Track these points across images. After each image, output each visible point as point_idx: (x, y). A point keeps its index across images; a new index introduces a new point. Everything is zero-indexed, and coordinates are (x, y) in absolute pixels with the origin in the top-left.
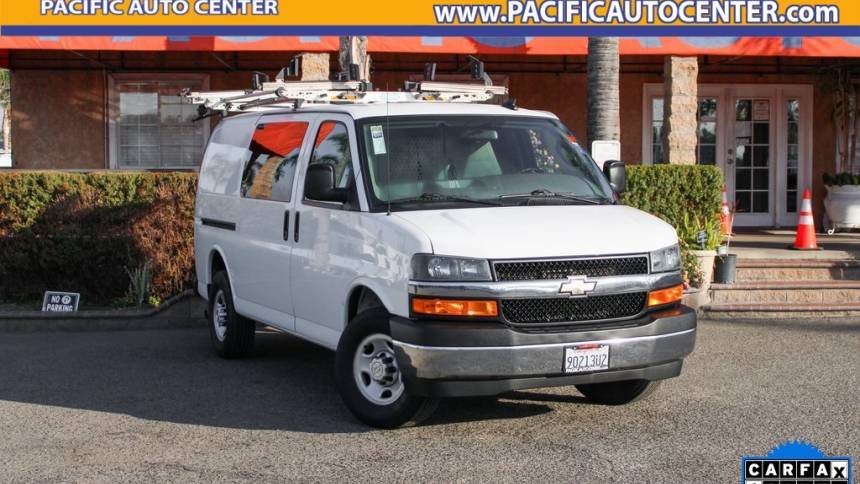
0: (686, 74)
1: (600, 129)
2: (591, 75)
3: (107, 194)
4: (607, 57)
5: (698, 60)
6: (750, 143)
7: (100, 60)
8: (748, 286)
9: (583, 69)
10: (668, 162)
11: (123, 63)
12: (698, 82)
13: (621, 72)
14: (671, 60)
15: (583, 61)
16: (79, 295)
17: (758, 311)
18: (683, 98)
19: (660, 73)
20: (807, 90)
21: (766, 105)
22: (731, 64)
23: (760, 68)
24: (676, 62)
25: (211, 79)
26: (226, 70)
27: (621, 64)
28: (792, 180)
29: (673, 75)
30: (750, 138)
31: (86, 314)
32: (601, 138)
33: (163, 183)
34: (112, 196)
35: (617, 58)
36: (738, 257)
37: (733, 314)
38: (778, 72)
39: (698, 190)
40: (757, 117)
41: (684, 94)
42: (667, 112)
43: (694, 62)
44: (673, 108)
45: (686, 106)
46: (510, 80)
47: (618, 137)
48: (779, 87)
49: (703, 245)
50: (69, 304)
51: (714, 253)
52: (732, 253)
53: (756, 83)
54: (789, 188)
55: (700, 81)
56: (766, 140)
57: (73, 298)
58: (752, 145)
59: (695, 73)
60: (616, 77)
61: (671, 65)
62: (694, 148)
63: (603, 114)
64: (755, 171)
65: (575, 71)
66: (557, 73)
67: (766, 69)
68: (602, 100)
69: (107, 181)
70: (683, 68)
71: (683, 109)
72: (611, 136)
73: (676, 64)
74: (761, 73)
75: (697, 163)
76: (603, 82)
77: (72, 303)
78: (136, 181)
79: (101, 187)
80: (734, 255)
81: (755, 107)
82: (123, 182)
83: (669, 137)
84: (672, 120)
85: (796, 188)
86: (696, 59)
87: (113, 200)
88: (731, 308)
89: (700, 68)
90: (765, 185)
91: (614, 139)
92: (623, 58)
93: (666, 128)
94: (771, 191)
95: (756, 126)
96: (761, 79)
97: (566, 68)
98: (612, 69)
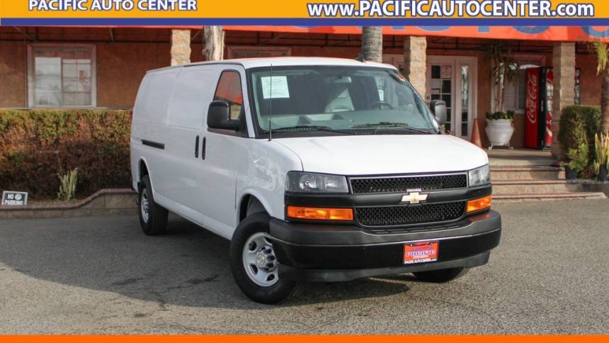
0: (419, 47)
2: (365, 47)
3: (44, 125)
4: (376, 35)
5: (427, 39)
6: (440, 92)
11: (37, 36)
12: (426, 53)
14: (409, 39)
16: (27, 194)
18: (418, 63)
20: (473, 60)
21: (449, 69)
23: (446, 46)
24: (413, 40)
25: (97, 47)
26: (107, 42)
28: (465, 116)
29: (411, 48)
30: (440, 89)
33: (82, 117)
34: (48, 126)
35: (382, 36)
38: (457, 48)
40: (444, 76)
41: (418, 61)
43: (424, 40)
44: (411, 69)
45: (419, 68)
48: (457, 58)
53: (444, 55)
54: (463, 120)
55: (428, 54)
56: (449, 91)
58: (441, 94)
59: (425, 47)
60: (381, 48)
61: (410, 42)
67: (451, 46)
69: (44, 116)
70: (417, 44)
71: (417, 70)
73: (413, 41)
74: (446, 49)
76: (373, 52)
78: (65, 116)
79: (40, 119)
81: (443, 70)
82: (55, 116)
84: (411, 77)
85: (467, 120)
86: (425, 38)
87: (48, 129)
90: (449, 118)
92: (384, 36)
94: (452, 123)
95: (444, 82)
96: (446, 53)
97: (326, 43)
98: (379, 43)
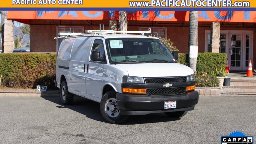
0: (217, 27)
1: (192, 42)
2: (190, 27)
4: (194, 22)
6: (235, 47)
7: (54, 22)
8: (234, 87)
9: (188, 25)
10: (211, 52)
11: (60, 23)
12: (220, 29)
13: (198, 26)
14: (212, 23)
15: (188, 23)
16: (47, 87)
17: (236, 94)
19: (210, 27)
20: (251, 32)
21: (240, 36)
22: (230, 25)
23: (238, 26)
24: (214, 24)
25: (84, 28)
26: (89, 25)
27: (198, 24)
29: (213, 28)
30: (235, 45)
31: (48, 92)
32: (192, 45)
35: (197, 22)
36: (231, 79)
37: (229, 95)
38: (244, 27)
39: (220, 60)
40: (237, 39)
41: (216, 33)
42: (211, 38)
43: (219, 24)
44: (213, 37)
45: (217, 36)
46: (168, 28)
47: (197, 45)
48: (244, 31)
49: (221, 75)
50: (44, 89)
51: (224, 78)
52: (229, 78)
54: (246, 60)
56: (240, 46)
57: (45, 88)
58: (236, 47)
59: (219, 27)
60: (197, 27)
61: (212, 25)
62: (219, 48)
63: (193, 38)
64: (236, 55)
65: (186, 26)
66: (181, 26)
67: (240, 26)
68: (193, 34)
70: (216, 25)
72: (195, 44)
74: (238, 27)
75: (220, 52)
76: (193, 29)
77: (45, 89)
80: (230, 79)
81: (237, 37)
83: (212, 45)
84: (213, 40)
85: (248, 60)
88: (229, 93)
89: (221, 25)
90: (239, 59)
91: (196, 45)
92: (199, 22)
93: (211, 42)
94: (241, 60)
95: (237, 42)
96: (238, 29)
97: (183, 25)
98: (196, 26)
